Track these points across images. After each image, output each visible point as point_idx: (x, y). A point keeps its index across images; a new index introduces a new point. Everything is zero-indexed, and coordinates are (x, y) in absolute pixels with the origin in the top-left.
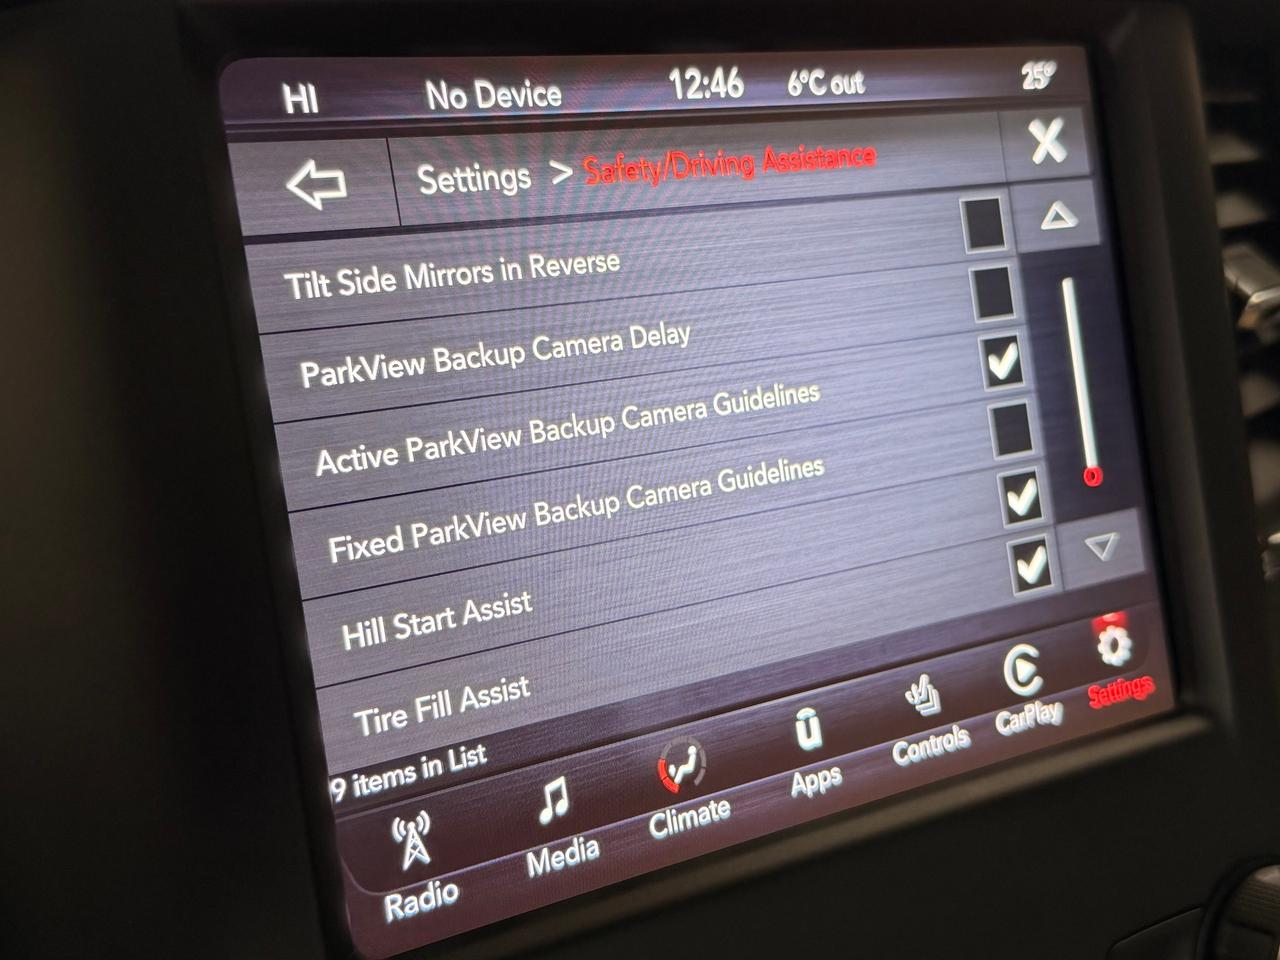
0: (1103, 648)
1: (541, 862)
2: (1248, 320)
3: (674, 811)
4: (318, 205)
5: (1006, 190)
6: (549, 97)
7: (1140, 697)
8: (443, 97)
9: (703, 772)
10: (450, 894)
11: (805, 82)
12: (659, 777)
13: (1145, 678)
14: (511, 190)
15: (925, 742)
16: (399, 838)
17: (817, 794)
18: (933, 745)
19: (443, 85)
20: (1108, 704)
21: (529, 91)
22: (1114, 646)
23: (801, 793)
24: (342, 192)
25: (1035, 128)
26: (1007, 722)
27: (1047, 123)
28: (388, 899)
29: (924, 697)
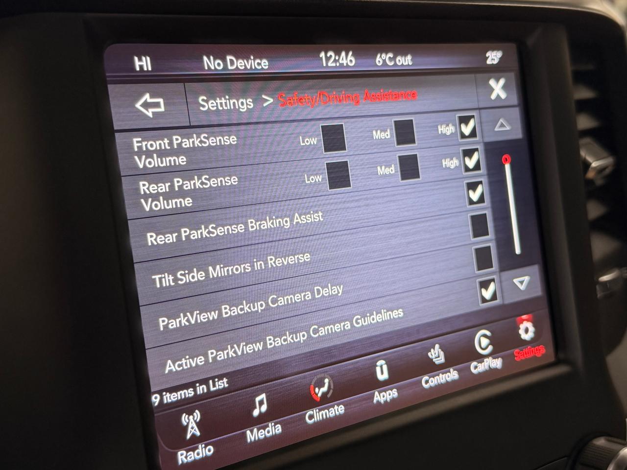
0: (521, 332)
1: (253, 435)
2: (591, 175)
3: (317, 410)
4: (150, 115)
5: (478, 111)
6: (263, 64)
7: (539, 355)
8: (211, 64)
9: (331, 391)
10: (209, 451)
11: (384, 59)
12: (311, 394)
13: (541, 346)
14: (244, 109)
15: (437, 377)
16: (185, 424)
17: (386, 402)
18: (441, 378)
19: (212, 58)
20: (523, 358)
21: (253, 61)
22: (527, 331)
23: (378, 401)
24: (162, 109)
25: (492, 82)
26: (476, 367)
27: (497, 80)
28: (179, 453)
29: (437, 355)
